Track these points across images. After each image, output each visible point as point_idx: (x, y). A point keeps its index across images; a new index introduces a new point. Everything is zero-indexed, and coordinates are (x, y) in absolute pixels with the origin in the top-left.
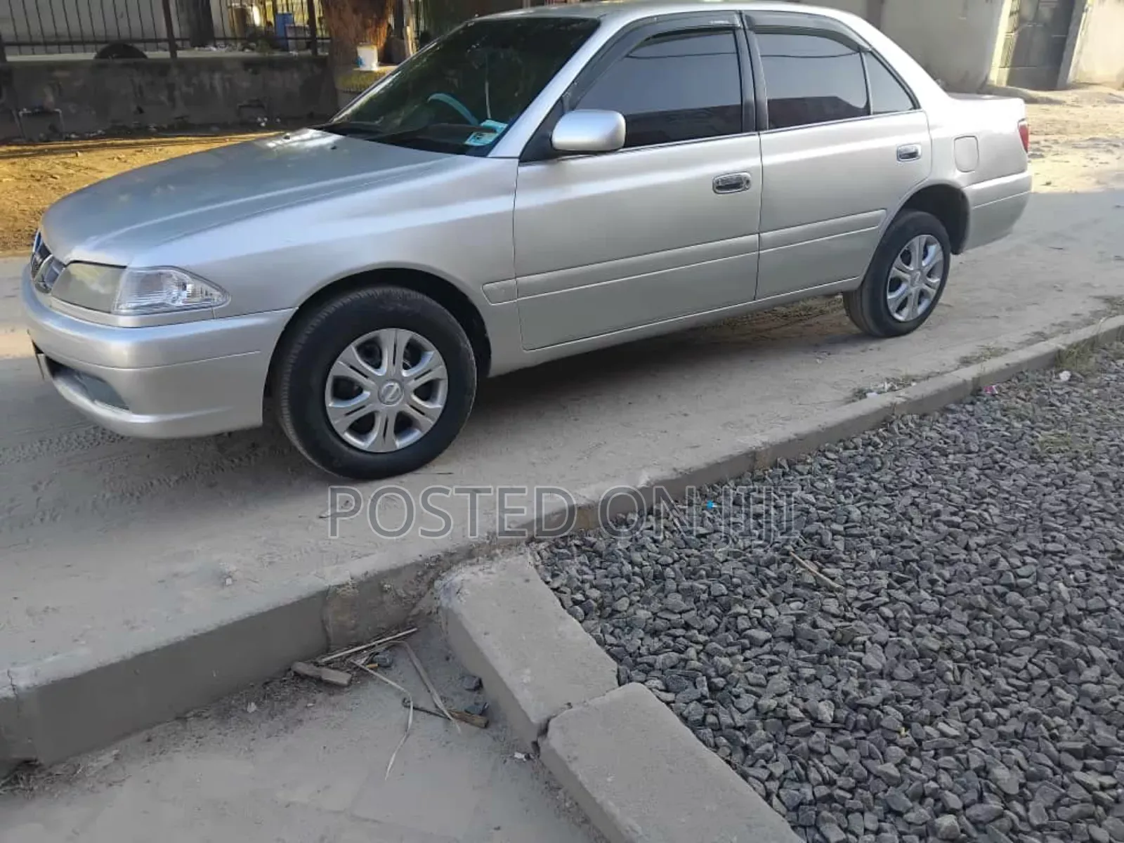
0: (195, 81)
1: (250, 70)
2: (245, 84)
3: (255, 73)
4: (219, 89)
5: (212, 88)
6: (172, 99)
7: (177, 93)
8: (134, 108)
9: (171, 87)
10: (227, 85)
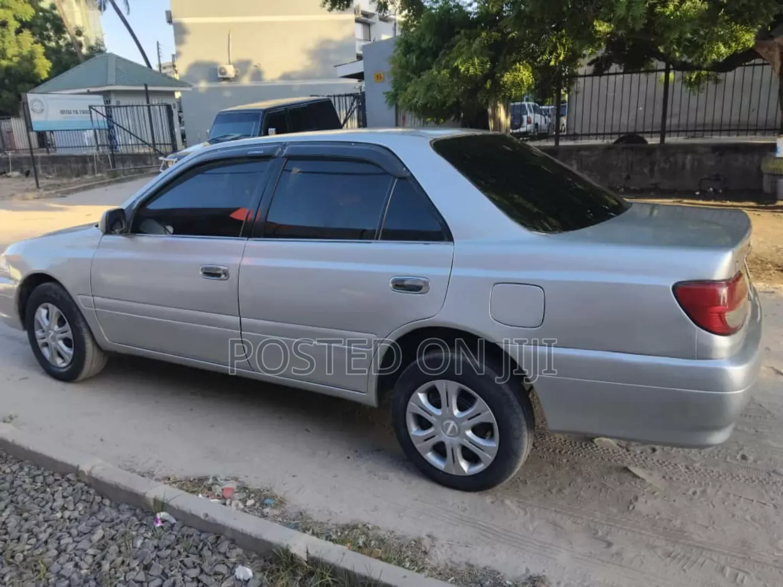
0: (672, 159)
1: (717, 153)
2: (711, 163)
3: (721, 155)
4: (688, 166)
5: (684, 165)
6: (652, 171)
7: (656, 168)
8: (624, 175)
9: (653, 164)
10: (696, 163)
